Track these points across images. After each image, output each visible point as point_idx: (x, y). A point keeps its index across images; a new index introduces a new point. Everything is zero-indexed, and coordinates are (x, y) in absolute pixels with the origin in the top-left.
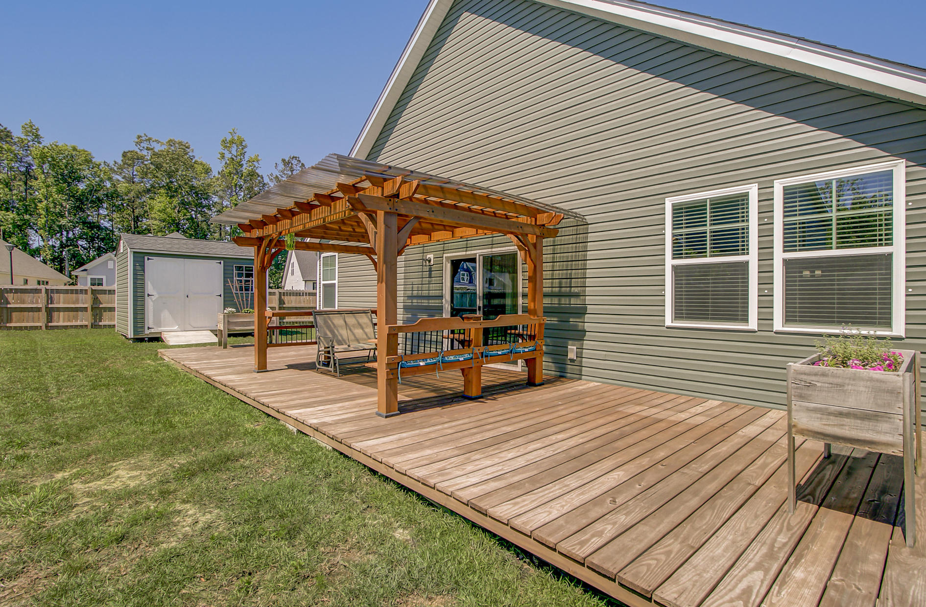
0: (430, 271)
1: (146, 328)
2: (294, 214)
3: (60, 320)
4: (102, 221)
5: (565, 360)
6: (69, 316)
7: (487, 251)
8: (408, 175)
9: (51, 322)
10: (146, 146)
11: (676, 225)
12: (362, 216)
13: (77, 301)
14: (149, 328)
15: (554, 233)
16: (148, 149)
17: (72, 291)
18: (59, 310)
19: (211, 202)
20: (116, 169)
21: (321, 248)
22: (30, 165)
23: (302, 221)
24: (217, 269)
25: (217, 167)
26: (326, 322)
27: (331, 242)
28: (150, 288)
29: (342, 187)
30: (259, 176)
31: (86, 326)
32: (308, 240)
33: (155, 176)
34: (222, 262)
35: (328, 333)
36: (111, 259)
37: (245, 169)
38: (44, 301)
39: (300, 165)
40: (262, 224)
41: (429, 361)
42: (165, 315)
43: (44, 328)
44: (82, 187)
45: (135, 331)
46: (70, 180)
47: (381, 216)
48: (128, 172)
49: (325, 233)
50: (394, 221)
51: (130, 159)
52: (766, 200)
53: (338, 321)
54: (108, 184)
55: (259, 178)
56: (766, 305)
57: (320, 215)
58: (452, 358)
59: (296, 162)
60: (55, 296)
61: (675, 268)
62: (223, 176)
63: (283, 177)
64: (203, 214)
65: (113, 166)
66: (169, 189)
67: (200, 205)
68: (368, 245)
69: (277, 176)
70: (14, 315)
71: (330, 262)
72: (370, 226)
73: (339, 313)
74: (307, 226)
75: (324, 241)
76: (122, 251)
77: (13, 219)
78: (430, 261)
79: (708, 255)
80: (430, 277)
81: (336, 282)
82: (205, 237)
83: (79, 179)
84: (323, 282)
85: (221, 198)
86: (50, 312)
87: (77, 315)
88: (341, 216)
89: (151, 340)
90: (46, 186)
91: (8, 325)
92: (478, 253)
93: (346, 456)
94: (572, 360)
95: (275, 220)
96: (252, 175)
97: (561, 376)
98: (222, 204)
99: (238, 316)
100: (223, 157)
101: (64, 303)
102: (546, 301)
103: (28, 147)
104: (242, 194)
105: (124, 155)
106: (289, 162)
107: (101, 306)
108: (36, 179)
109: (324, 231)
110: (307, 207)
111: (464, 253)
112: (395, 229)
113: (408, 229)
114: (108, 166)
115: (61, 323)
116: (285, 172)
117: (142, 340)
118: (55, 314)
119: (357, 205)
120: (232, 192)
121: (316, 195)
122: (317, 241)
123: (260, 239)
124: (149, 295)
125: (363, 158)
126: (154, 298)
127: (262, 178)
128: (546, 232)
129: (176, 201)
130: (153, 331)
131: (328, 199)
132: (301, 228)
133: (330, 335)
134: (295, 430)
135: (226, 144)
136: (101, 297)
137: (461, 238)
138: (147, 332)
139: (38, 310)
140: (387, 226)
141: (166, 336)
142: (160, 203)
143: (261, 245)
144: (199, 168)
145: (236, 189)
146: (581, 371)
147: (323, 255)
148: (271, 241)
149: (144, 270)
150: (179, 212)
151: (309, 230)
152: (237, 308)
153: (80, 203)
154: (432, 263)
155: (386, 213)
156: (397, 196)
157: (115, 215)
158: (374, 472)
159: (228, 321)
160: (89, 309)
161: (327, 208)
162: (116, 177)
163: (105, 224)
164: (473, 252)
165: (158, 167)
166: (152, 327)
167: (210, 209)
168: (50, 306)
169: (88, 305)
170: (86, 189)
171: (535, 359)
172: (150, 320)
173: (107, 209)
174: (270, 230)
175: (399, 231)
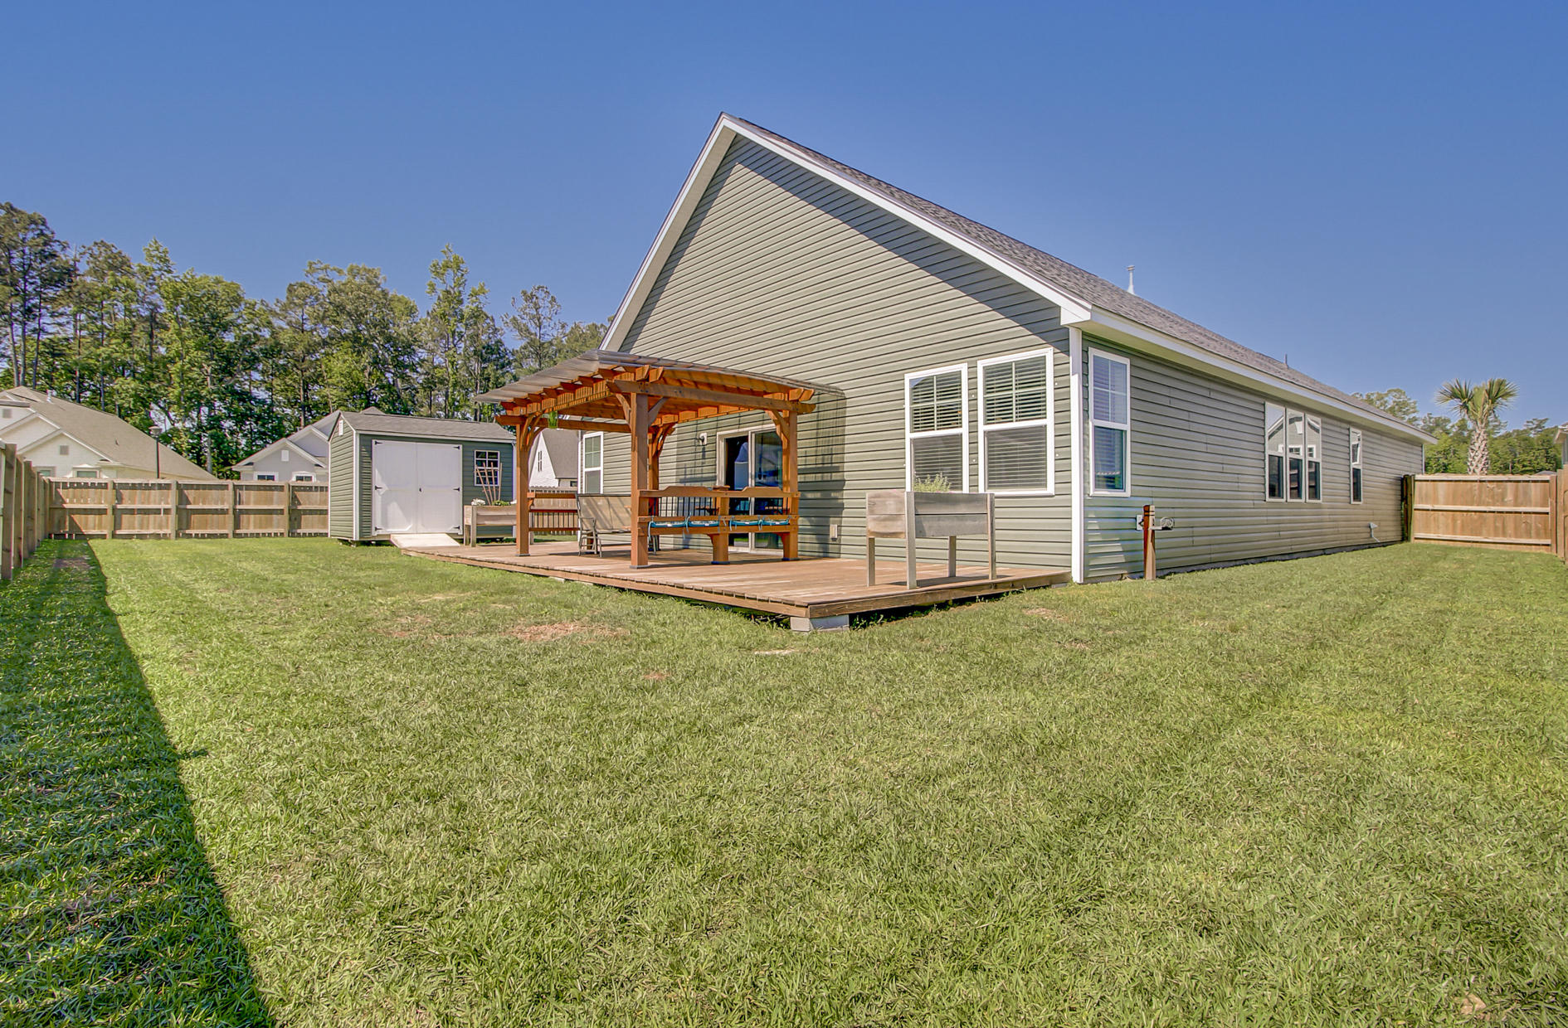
0: (704, 451)
1: (373, 529)
2: (558, 392)
3: (250, 525)
4: (255, 390)
5: (827, 539)
6: (261, 520)
7: (758, 428)
8: (654, 363)
9: (239, 529)
10: (321, 276)
11: (914, 401)
12: (620, 397)
13: (271, 502)
14: (376, 529)
15: (809, 409)
16: (324, 280)
17: (266, 488)
18: (248, 512)
19: (417, 359)
20: (278, 310)
21: (584, 426)
22: (157, 306)
23: (567, 399)
24: (454, 455)
25: (426, 305)
26: (589, 503)
27: (595, 420)
28: (377, 479)
29: (601, 371)
30: (488, 317)
31: (282, 534)
32: (567, 417)
33: (335, 322)
34: (461, 446)
35: (590, 512)
36: (286, 448)
37: (467, 308)
38: (231, 500)
39: (550, 299)
40: (525, 402)
41: (675, 524)
42: (394, 509)
43: (231, 535)
44: (229, 338)
45: (361, 534)
46: (213, 329)
47: (633, 396)
48: (295, 315)
49: (589, 411)
50: (645, 401)
51: (297, 294)
52: (972, 378)
53: (601, 502)
54: (266, 333)
55: (488, 321)
56: (974, 474)
57: (583, 395)
58: (698, 523)
59: (544, 295)
60: (244, 493)
61: (913, 441)
62: (434, 318)
63: (523, 319)
64: (404, 377)
65: (274, 307)
66: (357, 340)
67: (399, 365)
68: (625, 422)
69: (514, 318)
70: (194, 518)
71: (592, 445)
72: (625, 404)
73: (604, 496)
74: (571, 405)
75: (586, 419)
76: (341, 433)
77: (135, 389)
78: (703, 441)
79: (936, 427)
80: (704, 458)
81: (601, 468)
82: (407, 412)
83: (225, 328)
84: (585, 470)
85: (431, 351)
86: (238, 515)
87: (271, 520)
88: (603, 395)
89: (379, 543)
90: (181, 339)
91: (187, 532)
92: (750, 430)
93: (603, 586)
94: (834, 539)
95: (539, 398)
96: (477, 317)
97: (825, 554)
98: (433, 363)
99: (488, 509)
100: (434, 290)
101: (256, 503)
102: (800, 478)
103: (154, 279)
104: (462, 345)
105: (291, 289)
106: (532, 296)
107: (300, 507)
108: (166, 328)
109: (588, 408)
110: (570, 387)
111: (736, 431)
112: (646, 407)
113: (658, 407)
114: (267, 306)
115: (252, 530)
116: (527, 311)
117: (368, 544)
118: (244, 517)
119: (613, 388)
120: (448, 342)
121: (581, 378)
122: (578, 418)
123: (523, 418)
124: (376, 488)
125: (615, 349)
126: (382, 492)
127: (493, 320)
128: (799, 408)
129: (366, 358)
130: (380, 532)
131: (589, 381)
132: (565, 406)
133: (593, 516)
134: (563, 580)
135: (438, 271)
136: (301, 495)
137: (706, 417)
138: (375, 533)
139: (223, 512)
140: (639, 406)
141: (394, 539)
142: (340, 363)
143: (524, 424)
144: (399, 307)
145: (454, 339)
146: (840, 549)
147: (585, 436)
148: (534, 419)
149: (371, 457)
150: (370, 374)
151: (573, 408)
152: (486, 501)
153: (227, 364)
154: (705, 442)
155: (638, 395)
156: (647, 379)
157: (277, 381)
158: (622, 590)
159: (477, 515)
160: (286, 512)
161: (590, 389)
162: (277, 322)
163: (261, 394)
164: (745, 429)
165: (340, 308)
166: (379, 529)
167: (415, 371)
168: (238, 507)
169: (284, 506)
170: (235, 343)
171: (788, 533)
172: (377, 521)
173: (263, 372)
174: (534, 408)
175: (650, 409)
